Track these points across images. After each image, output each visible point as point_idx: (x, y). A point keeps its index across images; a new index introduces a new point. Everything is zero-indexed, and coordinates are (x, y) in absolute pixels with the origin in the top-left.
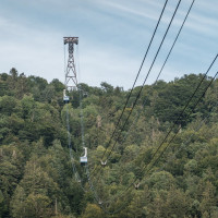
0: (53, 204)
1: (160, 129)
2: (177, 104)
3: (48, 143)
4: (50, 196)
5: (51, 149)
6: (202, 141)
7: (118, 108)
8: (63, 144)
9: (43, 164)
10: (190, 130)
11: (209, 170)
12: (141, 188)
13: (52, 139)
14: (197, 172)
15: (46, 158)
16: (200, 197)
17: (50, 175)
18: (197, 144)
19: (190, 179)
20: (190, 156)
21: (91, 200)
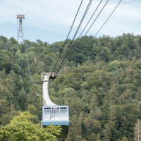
0: (10, 104)
1: (68, 65)
2: (78, 52)
3: (8, 72)
4: (8, 100)
5: (9, 75)
6: (90, 72)
7: (46, 54)
8: (16, 73)
9: (5, 83)
10: (84, 66)
11: (94, 87)
12: (58, 96)
13: (10, 70)
14: (88, 88)
15: (7, 80)
16: (89, 102)
17: (9, 89)
18: (88, 73)
19: (84, 92)
20: (84, 79)
21: (30, 103)
